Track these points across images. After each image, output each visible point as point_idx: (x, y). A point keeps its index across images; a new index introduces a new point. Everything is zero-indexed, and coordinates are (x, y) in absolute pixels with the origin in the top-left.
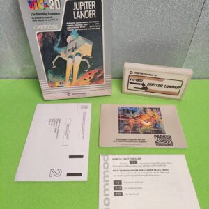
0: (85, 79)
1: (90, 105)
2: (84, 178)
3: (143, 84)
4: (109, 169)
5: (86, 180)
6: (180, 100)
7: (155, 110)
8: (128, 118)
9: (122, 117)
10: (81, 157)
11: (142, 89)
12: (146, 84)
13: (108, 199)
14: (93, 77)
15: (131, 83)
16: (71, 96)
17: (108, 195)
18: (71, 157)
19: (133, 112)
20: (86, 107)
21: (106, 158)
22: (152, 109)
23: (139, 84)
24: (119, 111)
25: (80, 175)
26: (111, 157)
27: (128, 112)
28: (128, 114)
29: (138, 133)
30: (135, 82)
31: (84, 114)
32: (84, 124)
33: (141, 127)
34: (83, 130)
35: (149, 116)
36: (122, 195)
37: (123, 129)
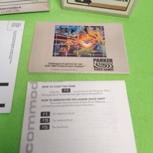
1: (23, 23)
2: (7, 109)
4: (37, 99)
5: (9, 112)
6: (127, 17)
7: (98, 29)
8: (66, 38)
9: (59, 37)
10: (6, 84)
13: (32, 133)
17: (33, 129)
19: (73, 31)
20: (18, 25)
21: (35, 86)
22: (94, 28)
24: (57, 29)
25: (3, 106)
26: (40, 84)
27: (67, 32)
28: (66, 34)
29: (75, 56)
31: (15, 33)
32: (13, 45)
33: (80, 49)
34: (12, 52)
35: (90, 36)
36: (48, 128)
37: (58, 51)
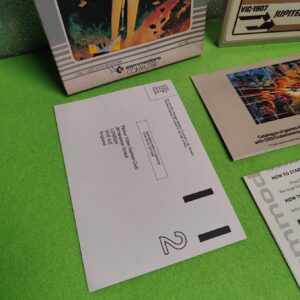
0: (153, 27)
1: (169, 83)
2: (238, 234)
4: (276, 201)
5: (246, 237)
7: (295, 65)
9: (245, 92)
10: (209, 192)
11: (262, 27)
14: (168, 18)
15: (243, 18)
16: (125, 73)
18: (188, 199)
19: (260, 77)
22: (290, 64)
23: (258, 17)
24: (233, 81)
25: (226, 230)
26: (266, 175)
27: (252, 81)
28: (252, 84)
31: (167, 102)
32: (177, 124)
34: (183, 136)
35: (291, 78)
37: (261, 114)
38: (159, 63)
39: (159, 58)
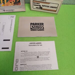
0: (11, 3)
1: (15, 16)
2: (10, 50)
3: (40, 6)
6: (57, 14)
10: (9, 40)
11: (40, 8)
12: (41, 6)
14: (15, 1)
15: (34, 5)
18: (4, 40)
20: (13, 17)
23: (38, 6)
25: (8, 48)
30: (36, 4)
31: (12, 20)
34: (11, 28)
38: (14, 11)
39: (14, 10)
